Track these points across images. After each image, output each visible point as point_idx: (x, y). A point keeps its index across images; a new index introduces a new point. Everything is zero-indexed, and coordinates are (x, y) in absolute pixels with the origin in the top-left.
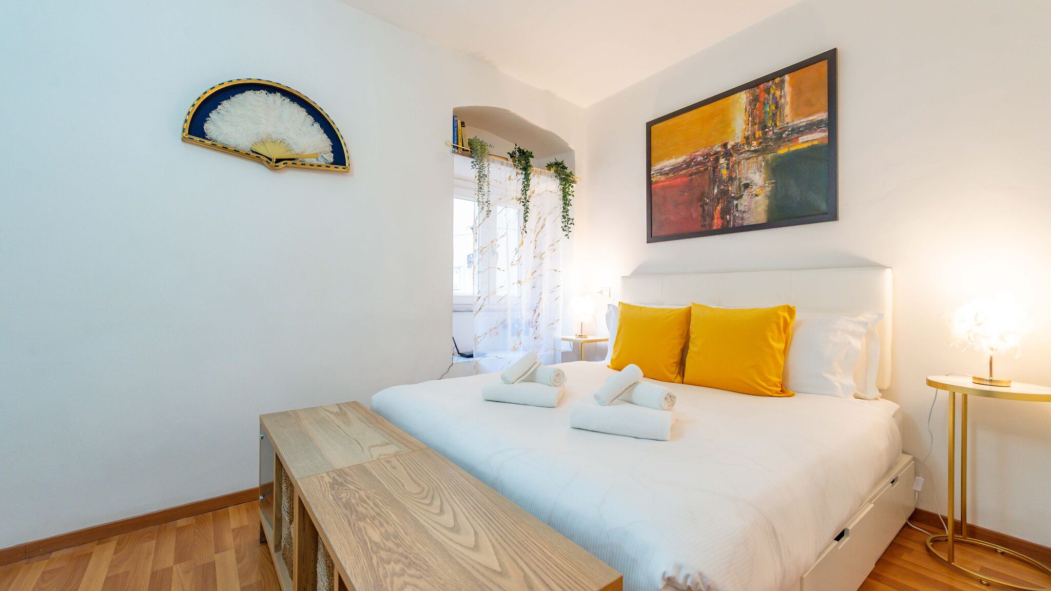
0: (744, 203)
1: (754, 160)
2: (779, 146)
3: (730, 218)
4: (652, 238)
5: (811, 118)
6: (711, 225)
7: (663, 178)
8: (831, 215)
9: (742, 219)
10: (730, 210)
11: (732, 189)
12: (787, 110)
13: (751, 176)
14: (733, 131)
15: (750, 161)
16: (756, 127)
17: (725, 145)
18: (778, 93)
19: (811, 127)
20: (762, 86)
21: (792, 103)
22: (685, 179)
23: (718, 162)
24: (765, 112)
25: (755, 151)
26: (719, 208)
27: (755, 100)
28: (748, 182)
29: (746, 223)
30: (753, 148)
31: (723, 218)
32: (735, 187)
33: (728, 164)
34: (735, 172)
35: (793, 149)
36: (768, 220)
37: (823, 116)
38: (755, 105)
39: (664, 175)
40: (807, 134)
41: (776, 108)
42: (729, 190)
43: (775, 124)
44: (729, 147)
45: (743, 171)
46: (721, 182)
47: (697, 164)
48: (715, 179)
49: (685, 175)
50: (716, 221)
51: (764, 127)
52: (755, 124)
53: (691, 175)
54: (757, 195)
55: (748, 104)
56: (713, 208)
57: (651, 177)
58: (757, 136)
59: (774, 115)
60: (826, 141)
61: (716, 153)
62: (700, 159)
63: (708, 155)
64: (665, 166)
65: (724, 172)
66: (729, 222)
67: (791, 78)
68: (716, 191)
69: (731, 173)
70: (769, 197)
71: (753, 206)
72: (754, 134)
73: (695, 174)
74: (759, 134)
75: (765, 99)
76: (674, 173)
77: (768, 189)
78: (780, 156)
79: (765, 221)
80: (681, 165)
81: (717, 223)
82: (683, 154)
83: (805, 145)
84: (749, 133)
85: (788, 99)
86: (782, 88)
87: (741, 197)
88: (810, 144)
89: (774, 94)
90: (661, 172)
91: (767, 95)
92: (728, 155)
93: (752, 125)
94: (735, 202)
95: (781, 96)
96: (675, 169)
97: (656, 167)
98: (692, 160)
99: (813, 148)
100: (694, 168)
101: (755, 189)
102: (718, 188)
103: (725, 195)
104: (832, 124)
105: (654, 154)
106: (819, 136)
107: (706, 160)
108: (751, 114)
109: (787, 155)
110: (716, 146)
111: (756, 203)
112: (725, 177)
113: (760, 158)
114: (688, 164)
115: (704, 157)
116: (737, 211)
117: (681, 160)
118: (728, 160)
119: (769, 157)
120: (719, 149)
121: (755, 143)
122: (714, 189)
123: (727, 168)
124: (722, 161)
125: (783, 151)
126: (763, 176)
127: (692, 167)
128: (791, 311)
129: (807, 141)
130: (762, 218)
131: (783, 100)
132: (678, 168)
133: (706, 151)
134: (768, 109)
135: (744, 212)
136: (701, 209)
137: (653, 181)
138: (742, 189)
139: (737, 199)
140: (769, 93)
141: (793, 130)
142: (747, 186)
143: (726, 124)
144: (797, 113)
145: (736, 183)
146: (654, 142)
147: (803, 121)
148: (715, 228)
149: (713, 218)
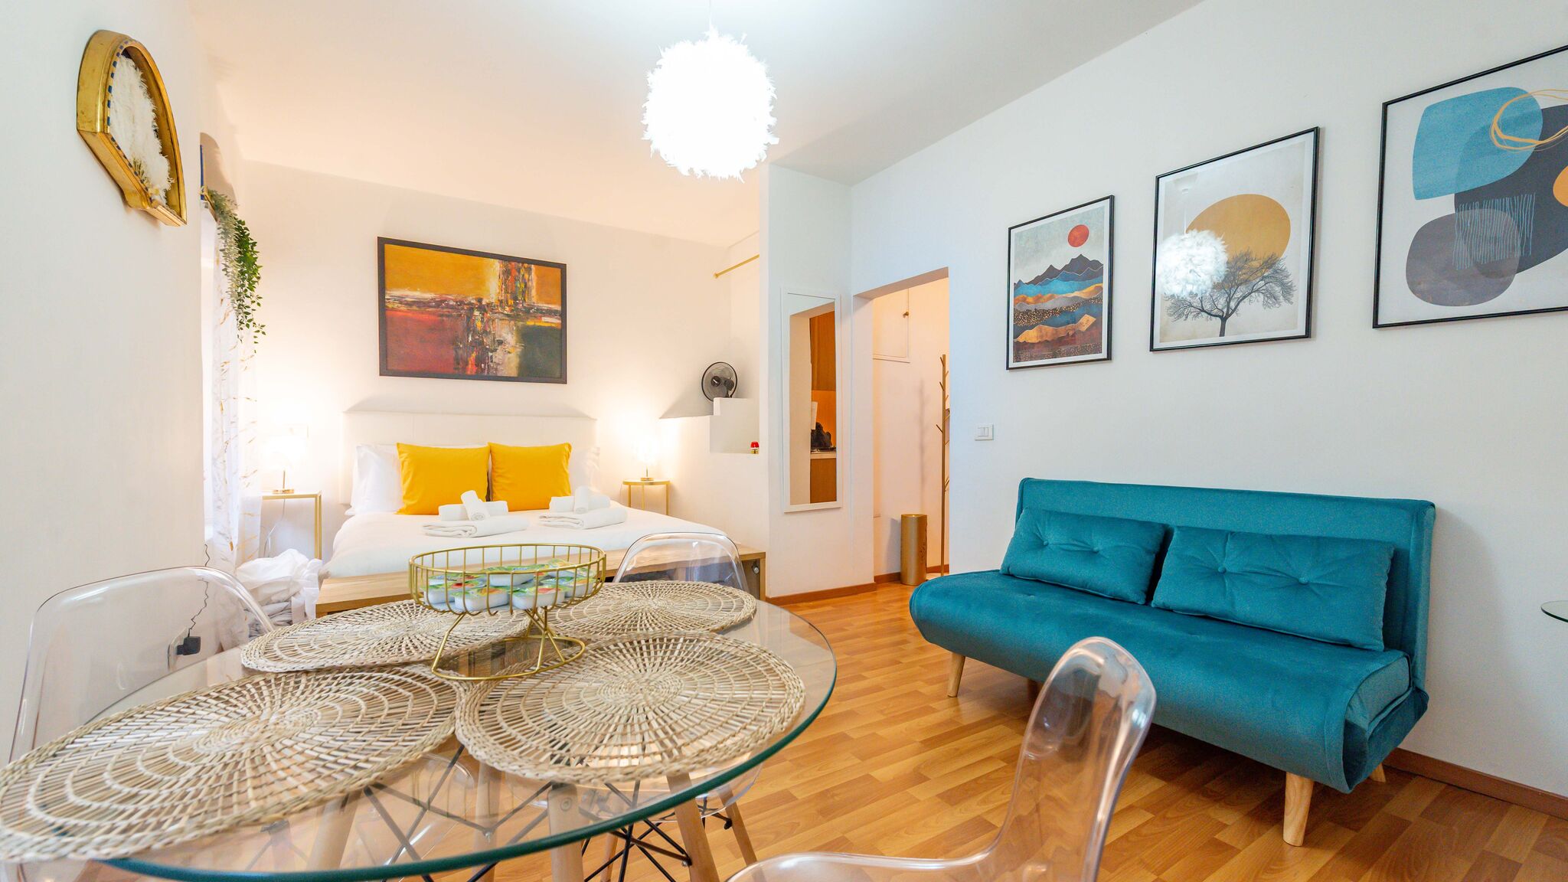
0: (498, 356)
1: (507, 322)
2: (528, 318)
3: (485, 366)
4: (385, 370)
5: (550, 306)
6: (465, 368)
7: (403, 308)
8: (562, 379)
9: (496, 369)
10: (485, 360)
11: (487, 341)
12: (534, 292)
13: (504, 335)
14: (488, 291)
15: (503, 322)
16: (509, 295)
17: (480, 300)
18: (527, 276)
19: (550, 313)
20: (513, 263)
21: (537, 291)
22: (433, 317)
23: (473, 313)
24: (516, 287)
25: (508, 315)
26: (474, 355)
27: (507, 273)
28: (502, 339)
29: (499, 374)
30: (505, 312)
31: (478, 365)
32: (489, 340)
33: (482, 318)
34: (489, 327)
35: (538, 324)
36: (519, 375)
37: (558, 308)
38: (508, 277)
39: (406, 304)
40: (548, 317)
41: (526, 286)
42: (483, 341)
43: (525, 300)
44: (484, 303)
45: (497, 329)
46: (475, 332)
47: (448, 306)
48: (469, 328)
49: (434, 314)
50: (470, 366)
51: (515, 299)
52: (508, 293)
53: (442, 316)
54: (509, 352)
55: (501, 273)
56: (467, 355)
57: (385, 302)
58: (509, 304)
59: (523, 292)
60: (560, 327)
61: (470, 304)
62: (451, 303)
63: (462, 303)
64: (407, 296)
65: (479, 324)
66: (483, 370)
67: (536, 270)
68: (470, 339)
69: (485, 326)
70: (520, 357)
71: (506, 360)
72: (507, 301)
73: (447, 316)
74: (511, 302)
75: (515, 276)
76: (419, 307)
77: (519, 350)
78: (528, 326)
79: (516, 375)
80: (429, 302)
81: (471, 369)
82: (431, 292)
83: (546, 325)
84: (503, 298)
85: (534, 284)
86: (530, 274)
87: (495, 350)
88: (549, 325)
89: (523, 275)
90: (401, 300)
91: (517, 274)
92: (483, 309)
93: (505, 293)
94: (490, 354)
95: (529, 280)
96: (420, 304)
97: (392, 293)
98: (443, 301)
99: (551, 328)
100: (445, 310)
101: (508, 348)
102: (472, 336)
103: (480, 345)
104: (563, 315)
105: (389, 278)
106: (554, 321)
107: (460, 307)
108: (504, 282)
109: (534, 327)
110: (471, 298)
111: (509, 358)
112: (479, 328)
113: (512, 322)
114: (439, 303)
115: (457, 302)
116: (492, 362)
117: (428, 296)
118: (483, 314)
119: (520, 324)
120: (474, 301)
121: (507, 308)
122: (468, 337)
123: (482, 321)
124: (476, 313)
125: (530, 323)
126: (515, 338)
127: (443, 308)
128: (570, 447)
129: (547, 322)
130: (514, 373)
131: (530, 283)
132: (424, 303)
133: (459, 298)
134: (519, 285)
135: (499, 364)
136: (454, 352)
137: (387, 307)
138: (497, 343)
139: (492, 352)
140: (519, 272)
141: (537, 310)
142: (501, 343)
143: (480, 281)
144: (540, 299)
145: (491, 337)
146: (388, 263)
147: (545, 306)
148: (469, 373)
149: (467, 363)
